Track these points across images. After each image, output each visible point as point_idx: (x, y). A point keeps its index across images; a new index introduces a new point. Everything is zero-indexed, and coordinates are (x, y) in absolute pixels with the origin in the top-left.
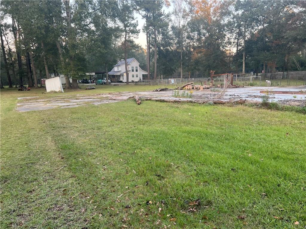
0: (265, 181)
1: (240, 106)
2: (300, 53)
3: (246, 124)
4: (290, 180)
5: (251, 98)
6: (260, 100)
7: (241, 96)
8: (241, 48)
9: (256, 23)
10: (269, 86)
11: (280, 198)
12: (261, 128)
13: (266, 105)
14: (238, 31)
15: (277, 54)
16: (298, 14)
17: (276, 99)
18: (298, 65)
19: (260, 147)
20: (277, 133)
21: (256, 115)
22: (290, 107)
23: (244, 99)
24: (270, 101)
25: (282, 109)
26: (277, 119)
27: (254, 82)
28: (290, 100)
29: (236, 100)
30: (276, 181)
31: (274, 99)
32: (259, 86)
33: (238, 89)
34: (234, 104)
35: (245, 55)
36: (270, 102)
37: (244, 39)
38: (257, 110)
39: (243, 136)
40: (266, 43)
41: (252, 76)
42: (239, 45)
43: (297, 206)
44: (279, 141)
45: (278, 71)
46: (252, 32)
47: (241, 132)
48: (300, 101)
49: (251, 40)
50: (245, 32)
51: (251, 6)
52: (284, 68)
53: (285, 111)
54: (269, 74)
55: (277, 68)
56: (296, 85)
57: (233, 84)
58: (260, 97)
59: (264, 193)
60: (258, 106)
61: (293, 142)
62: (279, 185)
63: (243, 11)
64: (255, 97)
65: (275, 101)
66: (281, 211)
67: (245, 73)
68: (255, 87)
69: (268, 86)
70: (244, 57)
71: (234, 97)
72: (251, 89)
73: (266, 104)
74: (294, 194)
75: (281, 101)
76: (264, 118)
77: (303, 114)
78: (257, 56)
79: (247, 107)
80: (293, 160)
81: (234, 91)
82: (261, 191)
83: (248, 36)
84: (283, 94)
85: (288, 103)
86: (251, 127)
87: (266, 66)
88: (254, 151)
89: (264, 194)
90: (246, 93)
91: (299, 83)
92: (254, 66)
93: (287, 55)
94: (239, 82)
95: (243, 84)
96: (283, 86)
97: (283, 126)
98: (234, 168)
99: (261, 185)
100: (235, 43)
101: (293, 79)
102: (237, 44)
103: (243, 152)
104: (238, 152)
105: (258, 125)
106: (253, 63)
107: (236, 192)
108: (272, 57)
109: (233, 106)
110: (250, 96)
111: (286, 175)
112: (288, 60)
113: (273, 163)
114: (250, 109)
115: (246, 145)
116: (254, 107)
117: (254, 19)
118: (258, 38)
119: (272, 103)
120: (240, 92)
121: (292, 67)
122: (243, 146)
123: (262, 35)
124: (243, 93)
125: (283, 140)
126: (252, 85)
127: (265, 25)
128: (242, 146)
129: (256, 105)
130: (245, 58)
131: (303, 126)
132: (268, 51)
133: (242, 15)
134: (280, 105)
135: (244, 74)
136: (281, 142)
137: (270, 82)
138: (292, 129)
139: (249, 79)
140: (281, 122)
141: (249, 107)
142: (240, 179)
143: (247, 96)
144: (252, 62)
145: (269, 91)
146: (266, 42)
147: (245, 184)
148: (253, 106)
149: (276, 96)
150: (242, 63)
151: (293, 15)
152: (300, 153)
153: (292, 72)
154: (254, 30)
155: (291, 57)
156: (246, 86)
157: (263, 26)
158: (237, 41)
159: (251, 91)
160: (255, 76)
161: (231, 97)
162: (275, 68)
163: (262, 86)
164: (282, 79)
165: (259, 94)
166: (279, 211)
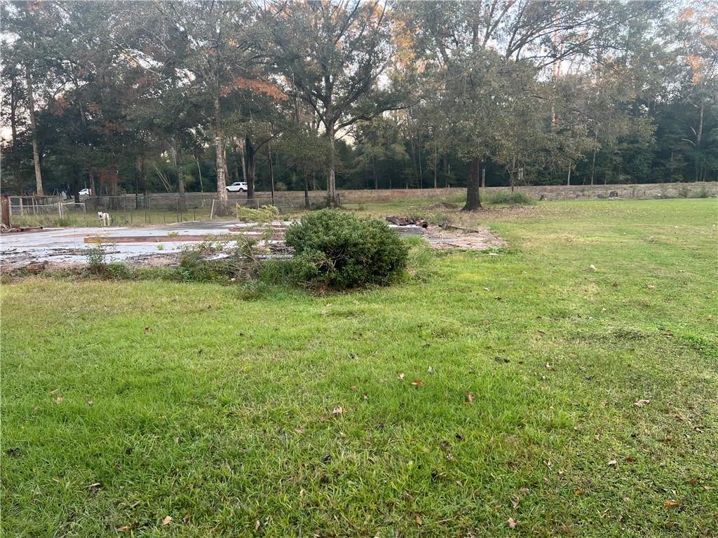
0: (98, 452)
1: (32, 280)
2: (166, 155)
3: (50, 323)
4: (152, 431)
5: (63, 257)
6: (84, 261)
7: (33, 254)
8: (24, 129)
9: (58, 73)
10: (107, 226)
11: (132, 479)
12: (87, 327)
13: (99, 271)
14: (11, 86)
15: (116, 152)
16: (149, 73)
17: (120, 254)
18: (165, 181)
19: (85, 372)
20: (123, 331)
21: (75, 297)
22: (152, 269)
23: (41, 260)
24: (107, 260)
25: (136, 276)
26: (125, 301)
27: (68, 217)
28: (151, 255)
29: (19, 264)
30: (123, 443)
31: (117, 256)
32: (83, 226)
33: (26, 234)
34: (13, 275)
35: (37, 148)
36: (108, 262)
37: (31, 108)
38: (76, 285)
39: (40, 356)
40: (88, 125)
41: (61, 202)
42: (17, 122)
43: (168, 483)
44: (130, 350)
45: (125, 191)
46: (49, 93)
47: (35, 346)
48: (171, 255)
49: (50, 114)
50: (30, 90)
51: (39, 30)
52: (138, 184)
53: (143, 279)
54: (106, 199)
55: (123, 186)
56: (165, 222)
57: (12, 222)
58: (83, 253)
59: (96, 482)
60: (79, 274)
61: (159, 344)
62: (129, 452)
63: (18, 37)
64: (72, 252)
65: (119, 261)
66: (134, 509)
67: (44, 194)
68: (72, 229)
69: (105, 225)
70: (34, 153)
71: (13, 256)
72: (62, 235)
73: (99, 268)
74: (161, 458)
75: (132, 258)
76: (95, 301)
77: (177, 283)
78: (71, 154)
79: (51, 280)
80: (158, 384)
81: (13, 240)
82: (88, 480)
83: (39, 103)
84: (136, 243)
85: (146, 261)
86: (62, 329)
87: (96, 179)
88: (69, 385)
89: (95, 484)
90: (47, 245)
91: (169, 218)
92: (66, 178)
93: (140, 158)
94: (28, 218)
95: (41, 222)
96: (138, 226)
97: (137, 313)
98: (13, 448)
99: (88, 465)
100: (5, 114)
101: (158, 209)
102: (12, 118)
103: (40, 397)
104: (27, 401)
105: (81, 320)
106: (62, 170)
107: (22, 508)
108: (106, 158)
109: (11, 281)
110: (59, 252)
111: (143, 422)
112: (142, 167)
113: (117, 402)
114: (60, 284)
115: (48, 377)
116: (70, 278)
117: (50, 63)
118: (66, 110)
119: (112, 266)
120: (32, 244)
121: (153, 184)
122: (42, 383)
123: (75, 106)
124: (40, 246)
125: (138, 346)
126: (64, 224)
127: (82, 83)
128: (37, 384)
129: (74, 273)
130: (40, 157)
131: (178, 308)
132: (96, 144)
133: (16, 47)
134: (131, 269)
135: (43, 196)
136: (134, 351)
137: (108, 216)
138: (156, 319)
139: (55, 210)
140: (134, 306)
141: (57, 278)
142: (31, 470)
143: (51, 252)
144: (61, 166)
145: (103, 238)
146: (88, 123)
147: (47, 479)
148: (68, 275)
149: (122, 247)
150: (33, 168)
151: (138, 71)
152: (172, 365)
153: (155, 195)
154: (55, 90)
155: (146, 161)
156: (48, 227)
157: (76, 84)
158: (10, 111)
159: (63, 240)
160: (73, 203)
161: (6, 257)
162: (116, 184)
163: (90, 226)
164: (137, 208)
165: (83, 246)
166: (131, 509)
